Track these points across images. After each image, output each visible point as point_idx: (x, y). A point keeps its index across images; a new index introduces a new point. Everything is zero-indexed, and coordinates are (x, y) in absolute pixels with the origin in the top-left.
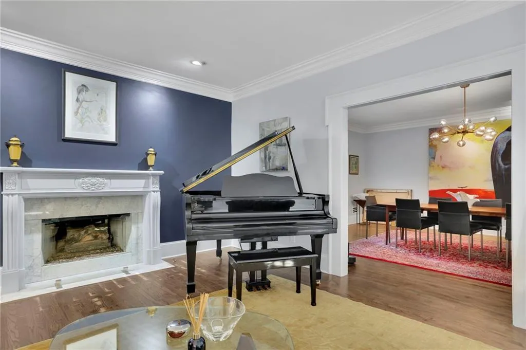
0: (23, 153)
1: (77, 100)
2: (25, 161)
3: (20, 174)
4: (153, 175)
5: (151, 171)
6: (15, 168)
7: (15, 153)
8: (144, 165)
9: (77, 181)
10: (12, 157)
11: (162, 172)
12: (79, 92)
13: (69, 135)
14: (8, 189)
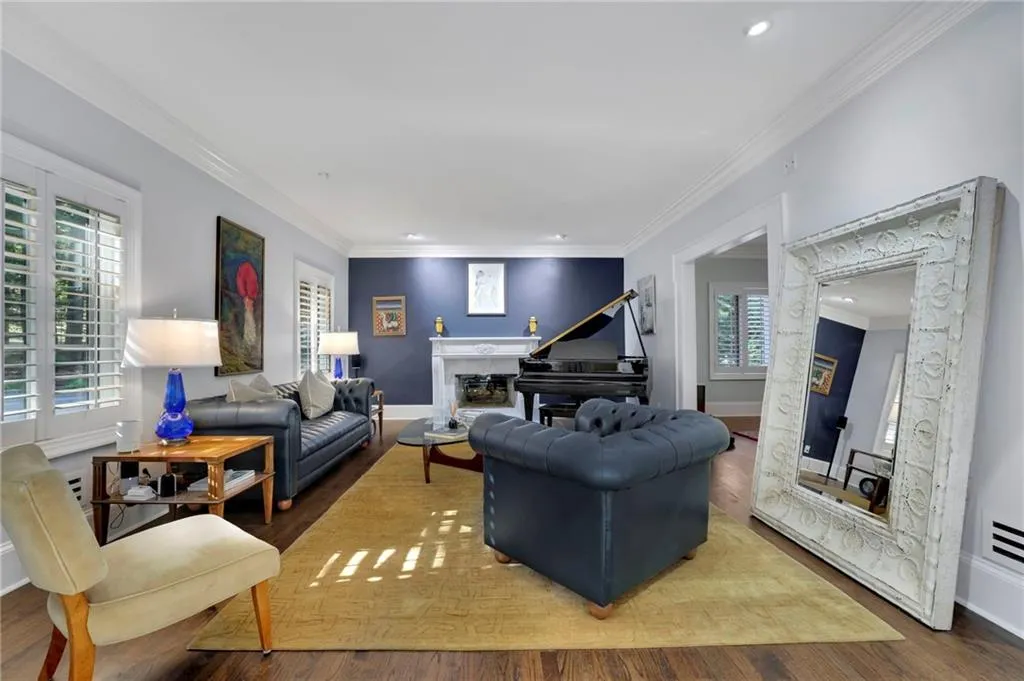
0: (444, 327)
1: (477, 284)
2: (445, 333)
3: (441, 341)
4: (534, 341)
5: (533, 337)
6: (439, 338)
7: (439, 328)
8: (528, 332)
9: (476, 346)
10: (438, 331)
11: (540, 338)
12: (477, 277)
13: (472, 310)
14: (435, 352)
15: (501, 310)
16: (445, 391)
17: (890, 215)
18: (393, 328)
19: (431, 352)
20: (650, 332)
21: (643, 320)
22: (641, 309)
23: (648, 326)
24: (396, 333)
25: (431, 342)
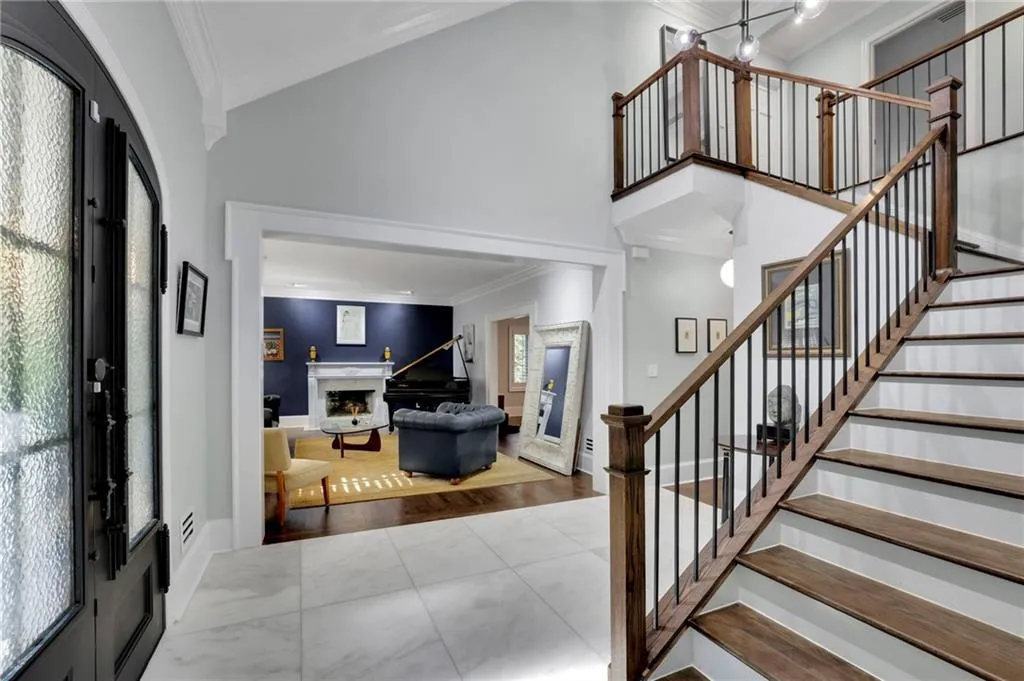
0: (317, 354)
1: (343, 321)
2: (317, 359)
3: (315, 365)
4: (388, 366)
5: (388, 363)
6: (313, 363)
7: (313, 355)
8: (383, 359)
9: (343, 369)
10: (312, 357)
11: (394, 363)
12: (344, 316)
13: (339, 342)
14: (311, 373)
15: (362, 341)
16: (318, 403)
17: (569, 326)
18: (272, 354)
19: (307, 373)
20: (471, 361)
21: (466, 352)
22: (465, 346)
23: (469, 357)
24: (276, 359)
25: (307, 366)
